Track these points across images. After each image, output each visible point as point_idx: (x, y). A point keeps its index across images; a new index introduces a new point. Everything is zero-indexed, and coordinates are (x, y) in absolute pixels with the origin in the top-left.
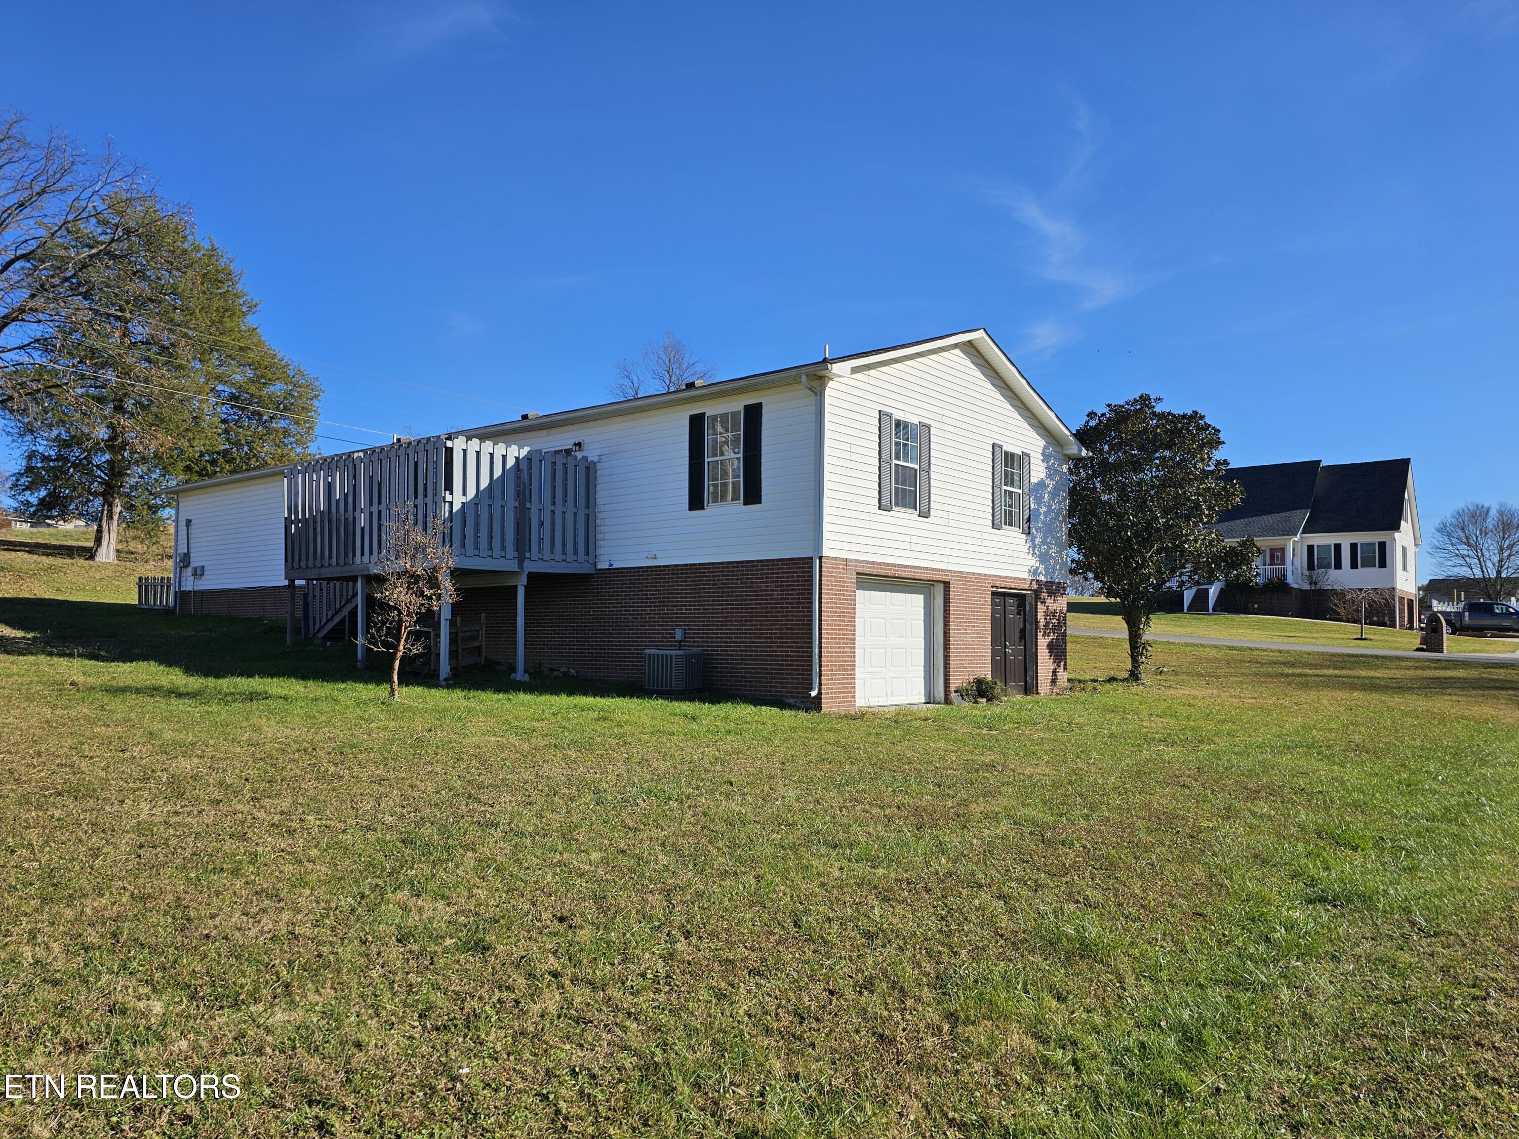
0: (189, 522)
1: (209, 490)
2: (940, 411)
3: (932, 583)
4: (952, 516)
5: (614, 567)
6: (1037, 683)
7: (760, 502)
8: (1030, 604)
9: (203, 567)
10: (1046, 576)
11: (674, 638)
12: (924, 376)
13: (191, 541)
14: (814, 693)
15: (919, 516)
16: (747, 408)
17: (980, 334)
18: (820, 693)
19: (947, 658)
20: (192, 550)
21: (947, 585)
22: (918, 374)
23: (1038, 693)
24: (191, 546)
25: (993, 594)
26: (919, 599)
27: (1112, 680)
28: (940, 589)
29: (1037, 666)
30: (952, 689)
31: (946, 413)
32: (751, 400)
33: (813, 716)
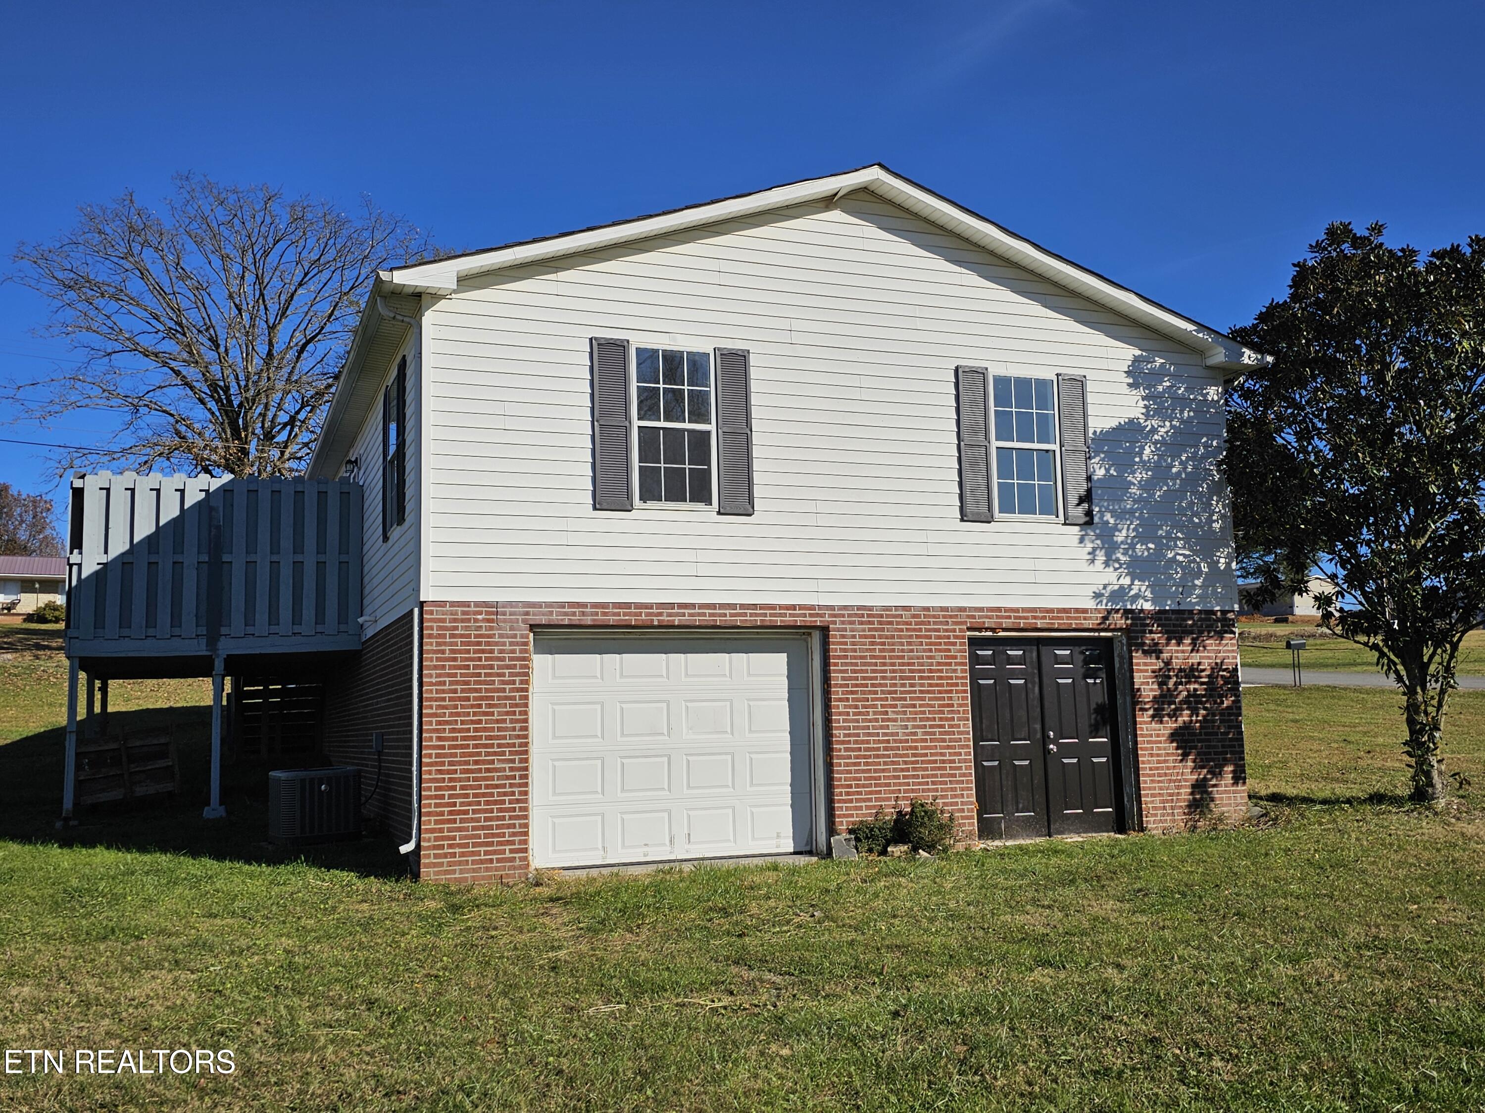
2: (784, 324)
3: (805, 630)
4: (822, 507)
6: (1140, 809)
7: (405, 518)
8: (1121, 657)
10: (1154, 601)
12: (725, 266)
14: (404, 849)
15: (719, 513)
17: (875, 174)
18: (418, 846)
19: (829, 766)
21: (825, 630)
22: (714, 265)
23: (1142, 829)
25: (973, 642)
26: (779, 661)
27: (1377, 798)
28: (816, 636)
29: (1138, 776)
30: (842, 824)
31: (796, 325)
32: (401, 354)
33: (404, 886)
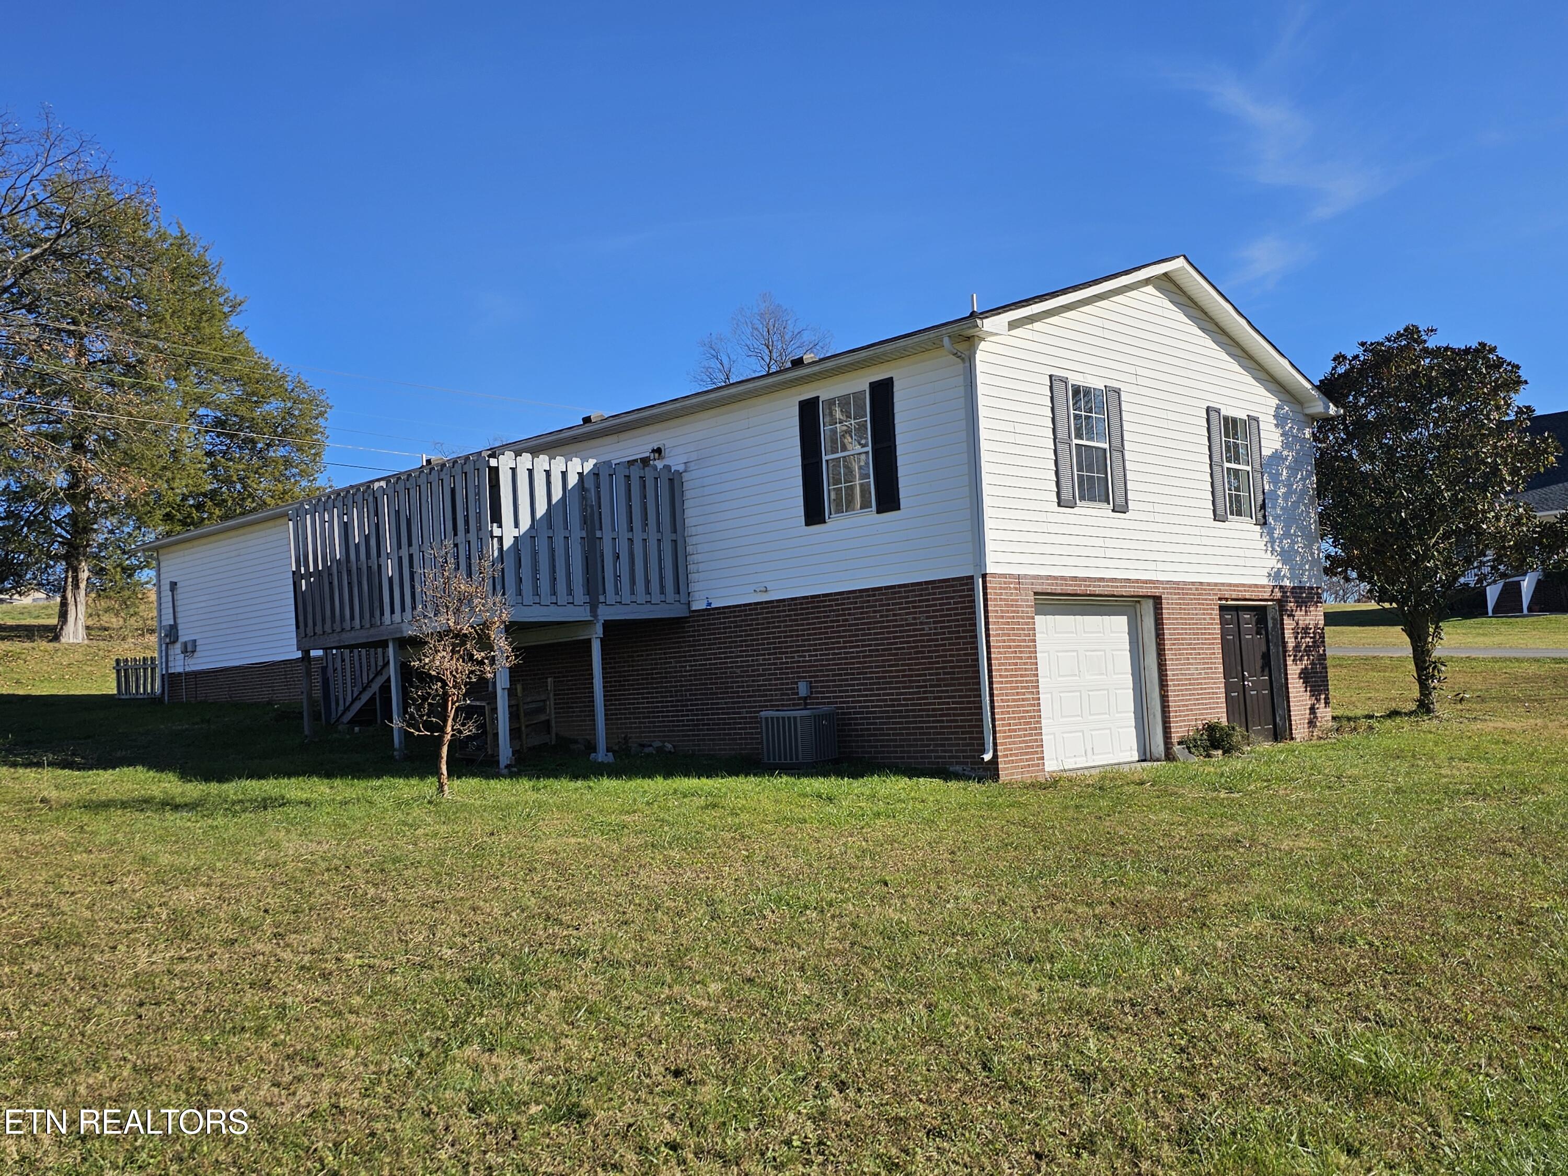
0: (173, 586)
1: (195, 543)
2: (1132, 369)
3: (1138, 599)
4: (1158, 508)
5: (713, 606)
6: (1290, 725)
7: (899, 509)
8: (1274, 619)
9: (195, 641)
10: (1290, 579)
11: (797, 694)
12: (1107, 325)
13: (178, 609)
14: (987, 757)
15: (1113, 511)
16: (874, 386)
17: (1180, 263)
18: (995, 756)
19: (1164, 698)
20: (179, 621)
21: (1157, 601)
22: (1099, 322)
23: (1292, 739)
24: (179, 615)
25: (1222, 608)
26: (1120, 623)
27: (1394, 714)
28: (1148, 606)
29: (1288, 702)
30: (1175, 740)
31: (1140, 371)
32: (878, 374)
33: (989, 787)
